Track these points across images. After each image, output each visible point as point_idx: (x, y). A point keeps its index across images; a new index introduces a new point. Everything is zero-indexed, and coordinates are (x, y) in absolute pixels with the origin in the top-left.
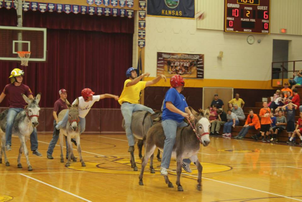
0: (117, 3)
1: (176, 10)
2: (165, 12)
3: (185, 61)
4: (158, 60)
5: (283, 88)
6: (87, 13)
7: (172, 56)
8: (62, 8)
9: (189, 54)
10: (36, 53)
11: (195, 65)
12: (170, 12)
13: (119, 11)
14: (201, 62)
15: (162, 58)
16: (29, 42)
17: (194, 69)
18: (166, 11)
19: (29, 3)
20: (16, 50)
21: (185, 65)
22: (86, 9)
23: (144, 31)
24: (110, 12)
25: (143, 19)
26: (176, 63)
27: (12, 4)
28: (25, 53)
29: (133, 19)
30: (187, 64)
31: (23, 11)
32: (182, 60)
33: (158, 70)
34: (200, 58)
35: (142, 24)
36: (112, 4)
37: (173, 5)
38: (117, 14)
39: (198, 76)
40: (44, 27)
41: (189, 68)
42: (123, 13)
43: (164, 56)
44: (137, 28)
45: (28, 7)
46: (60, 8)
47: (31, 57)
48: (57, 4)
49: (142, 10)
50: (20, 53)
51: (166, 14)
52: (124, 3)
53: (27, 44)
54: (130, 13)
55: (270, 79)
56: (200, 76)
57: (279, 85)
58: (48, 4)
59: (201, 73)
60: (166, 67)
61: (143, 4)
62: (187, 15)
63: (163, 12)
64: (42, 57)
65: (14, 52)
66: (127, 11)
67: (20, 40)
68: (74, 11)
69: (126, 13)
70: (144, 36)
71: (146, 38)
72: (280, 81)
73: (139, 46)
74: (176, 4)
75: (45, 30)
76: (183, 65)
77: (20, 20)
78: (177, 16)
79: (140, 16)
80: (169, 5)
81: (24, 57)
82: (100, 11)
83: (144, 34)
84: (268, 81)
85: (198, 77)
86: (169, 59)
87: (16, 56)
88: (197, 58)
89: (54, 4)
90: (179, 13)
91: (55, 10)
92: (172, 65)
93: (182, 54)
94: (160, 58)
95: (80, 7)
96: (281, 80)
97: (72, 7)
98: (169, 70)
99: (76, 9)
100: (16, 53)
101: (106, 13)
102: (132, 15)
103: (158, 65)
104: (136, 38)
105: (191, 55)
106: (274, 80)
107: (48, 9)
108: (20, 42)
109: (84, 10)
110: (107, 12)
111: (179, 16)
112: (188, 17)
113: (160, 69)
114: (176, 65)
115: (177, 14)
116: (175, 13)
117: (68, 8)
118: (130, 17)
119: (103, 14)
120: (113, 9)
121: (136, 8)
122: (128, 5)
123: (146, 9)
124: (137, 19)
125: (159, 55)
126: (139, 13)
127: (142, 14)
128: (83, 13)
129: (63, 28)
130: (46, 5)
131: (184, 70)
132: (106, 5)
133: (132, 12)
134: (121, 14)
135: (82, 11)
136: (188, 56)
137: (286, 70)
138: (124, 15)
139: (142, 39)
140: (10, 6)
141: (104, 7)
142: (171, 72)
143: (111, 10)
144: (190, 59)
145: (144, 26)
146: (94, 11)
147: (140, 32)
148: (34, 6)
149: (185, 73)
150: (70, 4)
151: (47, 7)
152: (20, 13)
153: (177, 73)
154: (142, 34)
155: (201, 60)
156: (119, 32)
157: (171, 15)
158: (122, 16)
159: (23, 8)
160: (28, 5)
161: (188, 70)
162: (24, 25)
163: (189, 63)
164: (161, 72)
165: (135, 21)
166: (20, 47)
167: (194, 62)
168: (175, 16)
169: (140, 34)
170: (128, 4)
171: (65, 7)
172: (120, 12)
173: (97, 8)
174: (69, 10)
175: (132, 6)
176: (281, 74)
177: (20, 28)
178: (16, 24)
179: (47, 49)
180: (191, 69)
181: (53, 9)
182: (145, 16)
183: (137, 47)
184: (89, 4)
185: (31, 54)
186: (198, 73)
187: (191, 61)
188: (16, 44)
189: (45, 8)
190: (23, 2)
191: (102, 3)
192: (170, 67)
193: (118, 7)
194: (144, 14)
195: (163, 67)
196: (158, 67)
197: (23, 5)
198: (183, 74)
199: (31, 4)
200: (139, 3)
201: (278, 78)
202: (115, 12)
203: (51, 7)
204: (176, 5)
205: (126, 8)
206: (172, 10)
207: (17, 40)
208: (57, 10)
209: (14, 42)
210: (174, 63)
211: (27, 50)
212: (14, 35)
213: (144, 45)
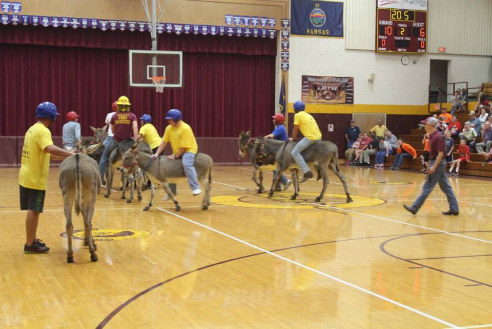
0: (257, 22)
1: (322, 28)
2: (310, 31)
3: (332, 84)
4: (303, 84)
5: (441, 113)
6: (226, 34)
7: (318, 80)
8: (199, 29)
9: (337, 77)
10: (172, 78)
11: (343, 89)
12: (316, 31)
13: (260, 31)
14: (350, 86)
15: (307, 82)
16: (164, 67)
17: (343, 93)
18: (312, 31)
19: (163, 25)
20: (151, 76)
21: (333, 89)
22: (225, 30)
23: (287, 53)
24: (250, 33)
25: (286, 39)
26: (323, 87)
27: (146, 26)
28: (160, 78)
29: (275, 41)
30: (335, 88)
31: (157, 33)
32: (329, 84)
33: (302, 95)
34: (349, 81)
35: (285, 45)
36: (253, 24)
37: (319, 24)
38: (258, 35)
39: (348, 101)
40: (179, 50)
41: (337, 93)
42: (264, 33)
43: (310, 79)
44: (279, 50)
45: (163, 29)
46: (196, 29)
47: (166, 83)
48: (193, 25)
49: (286, 29)
50: (155, 78)
51: (312, 33)
52: (265, 23)
53: (162, 68)
54: (272, 34)
55: (427, 103)
56: (350, 101)
57: (438, 110)
58: (184, 25)
59: (350, 98)
60: (312, 91)
61: (286, 23)
62: (335, 34)
63: (308, 31)
64: (178, 82)
65: (148, 78)
66: (269, 30)
67: (155, 64)
68: (211, 32)
69: (268, 33)
70: (288, 58)
71: (290, 60)
72: (438, 106)
73: (282, 69)
74: (322, 22)
75: (180, 53)
76: (330, 90)
77: (155, 43)
78: (323, 35)
79: (283, 36)
80: (314, 24)
81: (158, 83)
82: (239, 31)
83: (287, 56)
84: (425, 106)
85: (347, 103)
86: (315, 83)
87: (151, 82)
88: (346, 81)
89: (190, 25)
90: (325, 32)
91: (191, 31)
92: (319, 89)
93: (329, 78)
94: (305, 82)
95: (218, 28)
96: (439, 104)
97: (209, 27)
98: (315, 95)
99: (213, 30)
100: (150, 78)
101: (246, 34)
102: (274, 36)
103: (304, 90)
104: (279, 61)
105: (339, 78)
106: (431, 104)
107: (183, 30)
108: (155, 66)
109: (222, 30)
110: (248, 32)
111: (325, 35)
112: (336, 36)
113: (305, 94)
114: (322, 89)
115: (324, 33)
116: (322, 31)
117: (205, 29)
118: (272, 37)
119: (243, 35)
120: (253, 29)
121: (278, 27)
122: (270, 24)
123: (289, 28)
124: (280, 39)
125: (305, 78)
126: (282, 33)
127: (286, 34)
128: (222, 34)
129: (200, 50)
130: (181, 26)
131: (331, 94)
132: (246, 25)
133: (274, 32)
134: (262, 35)
135: (220, 32)
136: (335, 79)
137: (445, 94)
138: (266, 35)
139: (285, 61)
140: (144, 29)
141: (244, 27)
142: (317, 97)
143: (252, 30)
144: (339, 83)
145: (288, 47)
146: (233, 32)
147: (283, 54)
148: (169, 27)
149: (333, 98)
150: (207, 25)
151: (183, 28)
152: (154, 35)
153: (324, 98)
154: (285, 55)
155: (351, 83)
156: (260, 54)
157: (318, 35)
158: (264, 36)
159: (158, 30)
160: (163, 27)
161: (336, 94)
162: (159, 48)
163: (337, 87)
164: (307, 97)
165: (277, 42)
166: (155, 73)
167: (342, 85)
168: (321, 35)
169: (283, 56)
170: (270, 23)
171: (202, 28)
172: (262, 32)
173: (236, 28)
174: (206, 32)
175: (274, 25)
176: (439, 98)
177: (154, 51)
178: (150, 48)
179: (183, 74)
180: (339, 93)
181: (189, 31)
182: (288, 36)
183: (280, 70)
184: (228, 24)
185: (166, 79)
186: (348, 98)
187: (339, 85)
188: (151, 69)
189: (181, 30)
190: (157, 23)
191: (242, 23)
192: (317, 92)
193: (259, 27)
194: (287, 34)
195: (308, 92)
196: (303, 91)
197: (157, 27)
198: (330, 99)
199: (166, 25)
200: (282, 22)
201: (436, 102)
202: (256, 32)
203: (187, 28)
204: (322, 23)
205: (268, 27)
206: (318, 28)
207: (151, 64)
208: (194, 31)
209: (148, 66)
210: (321, 88)
211: (163, 76)
212: (148, 59)
213: (288, 68)
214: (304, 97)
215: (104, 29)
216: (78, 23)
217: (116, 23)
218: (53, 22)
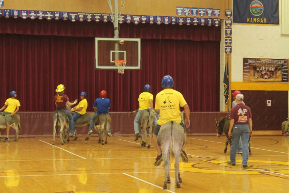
0: (204, 13)
1: (261, 17)
2: (250, 20)
3: (270, 65)
4: (244, 65)
6: (177, 24)
7: (257, 62)
8: (154, 19)
9: (274, 59)
10: (131, 61)
11: (279, 69)
12: (255, 20)
13: (206, 20)
14: (285, 67)
15: (247, 64)
16: (125, 52)
17: (279, 73)
18: (251, 19)
19: (123, 16)
20: (113, 59)
21: (270, 69)
22: (176, 20)
23: (230, 39)
24: (198, 22)
25: (229, 27)
26: (262, 68)
27: (109, 17)
28: (121, 62)
29: (219, 28)
30: (273, 68)
31: (119, 24)
32: (267, 65)
33: (244, 75)
34: (285, 62)
35: (229, 32)
36: (200, 14)
37: (258, 13)
38: (204, 23)
39: (283, 80)
40: (137, 37)
41: (274, 73)
42: (210, 22)
43: (250, 61)
44: (223, 36)
45: (123, 19)
46: (152, 19)
47: (127, 65)
48: (149, 16)
49: (229, 18)
50: (117, 62)
51: (252, 21)
52: (211, 13)
53: (124, 53)
54: (217, 22)
56: (285, 80)
58: (141, 16)
59: (286, 77)
60: (252, 72)
61: (229, 13)
62: (272, 22)
63: (248, 20)
64: (137, 65)
65: (111, 61)
66: (214, 20)
67: (117, 50)
68: (165, 21)
69: (213, 22)
70: (231, 43)
71: (233, 45)
73: (226, 52)
74: (261, 11)
75: (139, 40)
76: (268, 70)
77: (117, 32)
78: (262, 23)
79: (226, 24)
80: (254, 13)
81: (120, 66)
82: (189, 21)
83: (231, 41)
85: (283, 81)
86: (255, 64)
87: (113, 64)
88: (282, 62)
89: (146, 16)
90: (263, 21)
91: (147, 21)
92: (258, 69)
93: (267, 60)
94: (246, 64)
95: (170, 18)
97: (163, 18)
98: (254, 75)
99: (166, 20)
100: (113, 62)
101: (194, 23)
102: (218, 24)
103: (245, 70)
104: (223, 45)
105: (276, 59)
107: (141, 20)
108: (117, 51)
109: (174, 20)
110: (196, 21)
111: (263, 23)
112: (275, 24)
113: (246, 74)
114: (261, 69)
115: (262, 21)
116: (260, 20)
117: (159, 19)
118: (217, 25)
119: (192, 24)
120: (200, 18)
121: (222, 17)
122: (215, 15)
123: (232, 18)
124: (224, 28)
125: (245, 60)
126: (226, 21)
127: (228, 22)
128: (173, 23)
129: (154, 37)
130: (139, 17)
131: (269, 74)
132: (195, 15)
133: (219, 21)
134: (208, 23)
135: (172, 22)
136: (272, 60)
138: (211, 24)
139: (228, 46)
140: (107, 19)
141: (193, 17)
142: (256, 76)
143: (199, 19)
144: (275, 64)
145: (231, 33)
146: (183, 21)
147: (226, 40)
148: (129, 18)
149: (270, 77)
150: (161, 15)
151: (140, 19)
152: (116, 25)
153: (263, 77)
154: (228, 41)
155: (286, 64)
156: (207, 40)
157: (256, 23)
158: (210, 25)
159: (119, 21)
160: (123, 18)
161: (273, 74)
162: (120, 36)
163: (274, 68)
164: (247, 77)
165: (221, 29)
166: (117, 57)
167: (279, 66)
168: (260, 23)
169: (226, 41)
170: (215, 13)
171: (156, 18)
172: (208, 21)
173: (186, 18)
174: (160, 21)
175: (219, 15)
177: (116, 39)
178: (113, 36)
179: (141, 58)
180: (276, 73)
181: (145, 21)
182: (231, 24)
183: (224, 53)
184: (179, 14)
185: (127, 62)
186: (283, 77)
187: (276, 66)
188: (113, 54)
189: (138, 20)
190: (119, 15)
191: (190, 14)
192: (256, 72)
193: (206, 17)
194: (230, 22)
195: (249, 72)
196: (244, 72)
197: (119, 18)
198: (268, 78)
199: (126, 16)
200: (226, 12)
202: (203, 21)
203: (144, 19)
204: (261, 13)
205: (213, 17)
206: (257, 17)
207: (114, 50)
208: (150, 21)
209: (111, 52)
210: (260, 68)
211: (123, 59)
212: (111, 45)
213: (231, 52)
214: (244, 76)
215: (73, 20)
216: (52, 16)
217: (84, 16)
218: (30, 15)
